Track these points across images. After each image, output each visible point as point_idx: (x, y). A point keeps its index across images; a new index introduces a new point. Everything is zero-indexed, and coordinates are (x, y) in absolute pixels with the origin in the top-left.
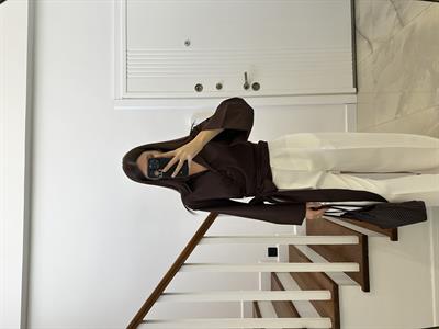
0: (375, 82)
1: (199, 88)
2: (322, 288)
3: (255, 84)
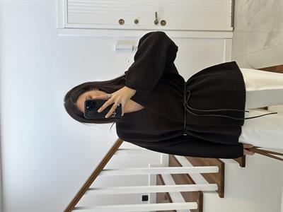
3: (163, 21)
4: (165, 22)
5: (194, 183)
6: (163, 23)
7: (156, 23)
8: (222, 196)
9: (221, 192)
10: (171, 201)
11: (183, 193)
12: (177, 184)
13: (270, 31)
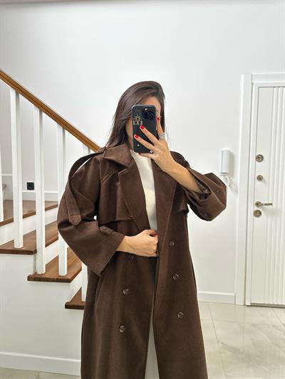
0: (254, 325)
1: (260, 158)
2: (69, 268)
3: (260, 213)
4: (258, 216)
5: (46, 246)
6: (257, 214)
7: (258, 204)
8: (30, 278)
9: (35, 278)
10: (25, 217)
11: (34, 232)
12: (46, 226)
13: (241, 350)
